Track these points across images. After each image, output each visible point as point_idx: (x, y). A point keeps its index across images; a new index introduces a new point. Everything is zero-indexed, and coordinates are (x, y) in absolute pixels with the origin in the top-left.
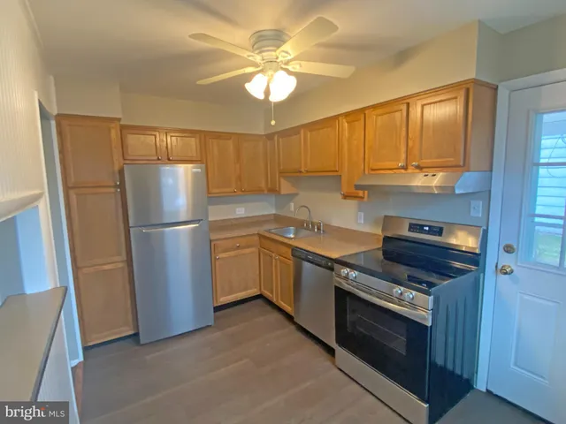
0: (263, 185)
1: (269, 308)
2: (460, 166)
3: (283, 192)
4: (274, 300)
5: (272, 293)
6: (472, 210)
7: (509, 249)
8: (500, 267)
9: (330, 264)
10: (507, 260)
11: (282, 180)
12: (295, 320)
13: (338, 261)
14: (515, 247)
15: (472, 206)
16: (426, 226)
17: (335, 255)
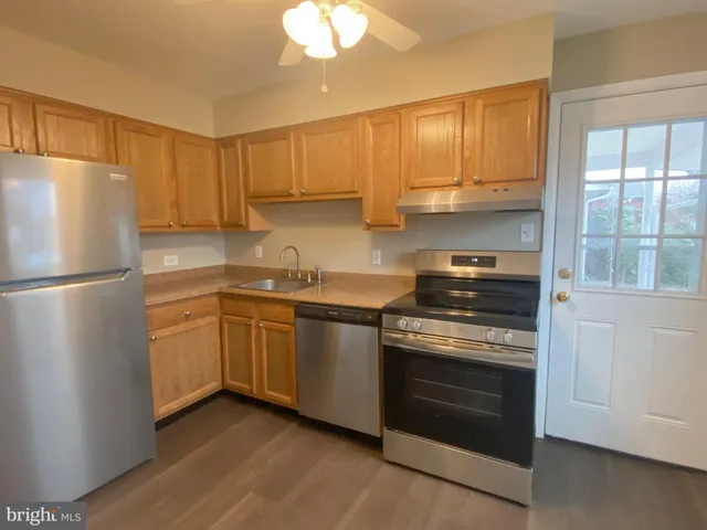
0: (215, 218)
1: (242, 408)
2: (532, 179)
3: (253, 228)
4: (255, 393)
5: (250, 383)
6: (523, 234)
7: (564, 275)
8: (555, 295)
9: (373, 318)
10: (562, 286)
11: (251, 209)
12: (301, 413)
13: (390, 310)
14: (570, 271)
15: (523, 229)
16: (475, 257)
17: (379, 304)
